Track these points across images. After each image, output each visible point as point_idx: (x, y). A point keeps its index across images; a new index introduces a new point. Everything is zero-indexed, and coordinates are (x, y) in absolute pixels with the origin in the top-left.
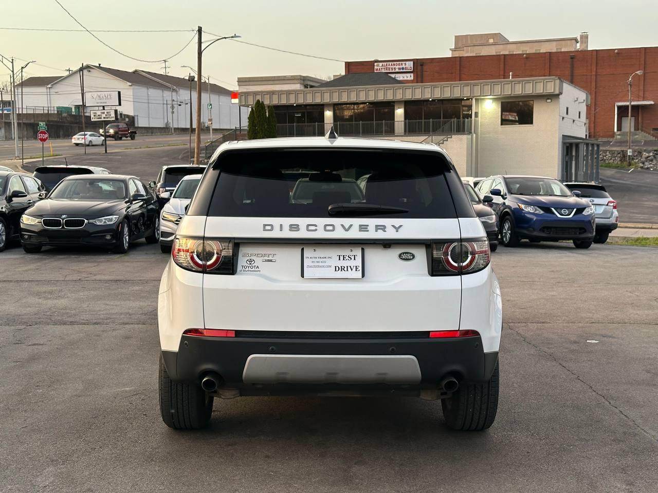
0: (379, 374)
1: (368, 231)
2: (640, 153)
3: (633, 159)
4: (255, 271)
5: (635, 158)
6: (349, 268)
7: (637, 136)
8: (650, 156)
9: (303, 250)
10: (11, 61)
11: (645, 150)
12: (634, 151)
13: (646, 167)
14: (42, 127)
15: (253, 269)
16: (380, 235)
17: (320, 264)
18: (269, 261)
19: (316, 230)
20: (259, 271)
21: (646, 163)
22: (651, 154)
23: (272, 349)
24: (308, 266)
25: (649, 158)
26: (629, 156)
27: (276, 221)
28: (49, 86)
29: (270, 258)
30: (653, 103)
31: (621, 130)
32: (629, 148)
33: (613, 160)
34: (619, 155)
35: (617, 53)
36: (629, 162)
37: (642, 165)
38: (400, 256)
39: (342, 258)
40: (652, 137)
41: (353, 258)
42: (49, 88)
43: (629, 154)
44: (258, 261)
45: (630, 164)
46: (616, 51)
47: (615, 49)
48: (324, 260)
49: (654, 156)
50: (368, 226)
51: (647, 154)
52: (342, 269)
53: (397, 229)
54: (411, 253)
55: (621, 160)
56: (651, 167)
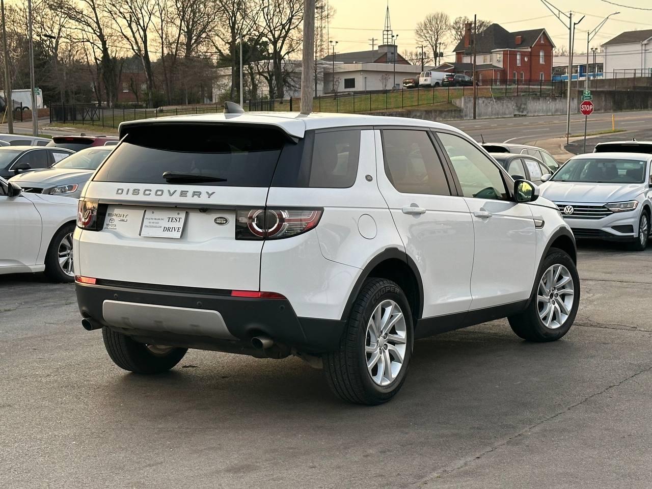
0: (192, 325)
1: (187, 196)
4: (113, 229)
6: (173, 228)
9: (145, 211)
10: (569, 16)
14: (586, 97)
15: (112, 227)
16: (196, 200)
17: (154, 225)
18: (123, 221)
19: (149, 194)
20: (116, 229)
23: (116, 296)
24: (145, 226)
28: (645, 42)
29: (124, 218)
38: (215, 220)
39: (171, 219)
41: (178, 220)
42: (645, 44)
44: (117, 221)
48: (158, 221)
50: (188, 192)
52: (168, 229)
53: (210, 195)
54: (224, 218)
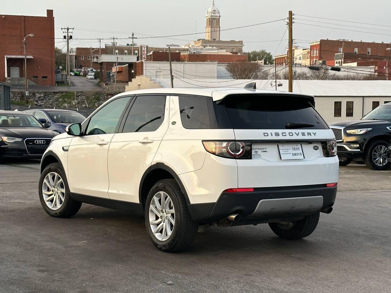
1: (305, 135)
2: (34, 94)
3: (29, 98)
4: (259, 157)
5: (31, 97)
6: (298, 154)
7: (23, 81)
8: (41, 97)
9: (278, 145)
11: (37, 92)
12: (30, 93)
13: (39, 104)
15: (258, 156)
16: (309, 137)
17: (286, 153)
18: (264, 152)
19: (286, 135)
20: (261, 157)
21: (39, 102)
22: (42, 95)
23: (271, 196)
24: (282, 154)
25: (40, 98)
26: (27, 96)
27: (269, 131)
29: (265, 150)
30: (32, 57)
31: (10, 77)
32: (27, 90)
33: (15, 99)
34: (19, 95)
35: (4, 18)
36: (27, 101)
37: (37, 103)
38: (314, 148)
39: (294, 149)
40: (33, 82)
41: (298, 149)
43: (26, 95)
44: (260, 152)
45: (27, 102)
46: (3, 16)
47: (3, 15)
48: (287, 150)
49: (44, 97)
50: (305, 133)
51: (39, 95)
52: (295, 154)
53: (314, 134)
54: (317, 146)
55: (20, 99)
56: (43, 105)
